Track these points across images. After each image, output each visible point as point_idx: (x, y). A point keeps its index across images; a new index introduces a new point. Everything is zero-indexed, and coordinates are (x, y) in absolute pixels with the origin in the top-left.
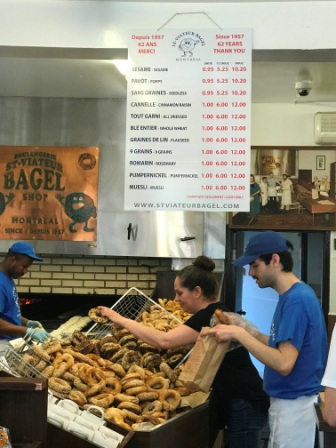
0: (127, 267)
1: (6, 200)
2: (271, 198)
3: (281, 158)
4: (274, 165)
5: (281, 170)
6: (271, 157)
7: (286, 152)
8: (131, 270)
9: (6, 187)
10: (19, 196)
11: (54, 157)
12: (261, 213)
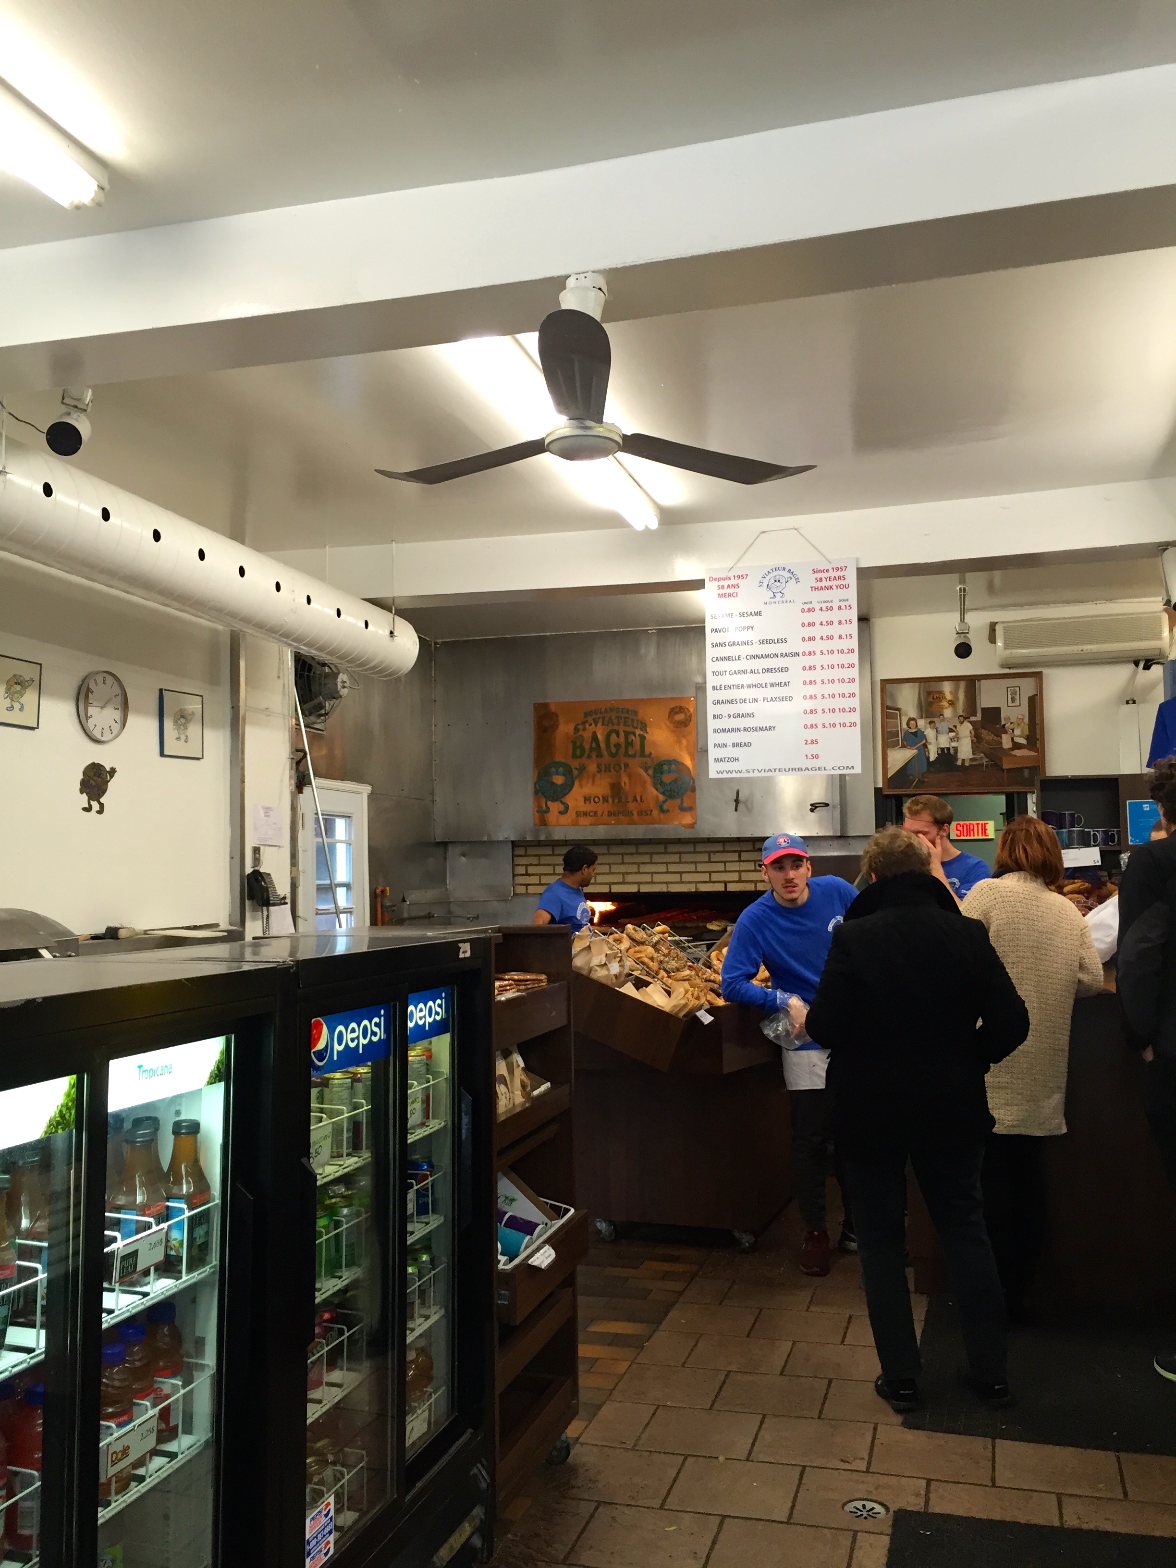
0: (740, 852)
1: (575, 772)
2: (942, 749)
3: (955, 693)
4: (945, 703)
5: (955, 710)
6: (941, 693)
7: (962, 684)
8: (744, 856)
9: (574, 756)
10: (592, 768)
11: (636, 713)
12: (929, 771)
